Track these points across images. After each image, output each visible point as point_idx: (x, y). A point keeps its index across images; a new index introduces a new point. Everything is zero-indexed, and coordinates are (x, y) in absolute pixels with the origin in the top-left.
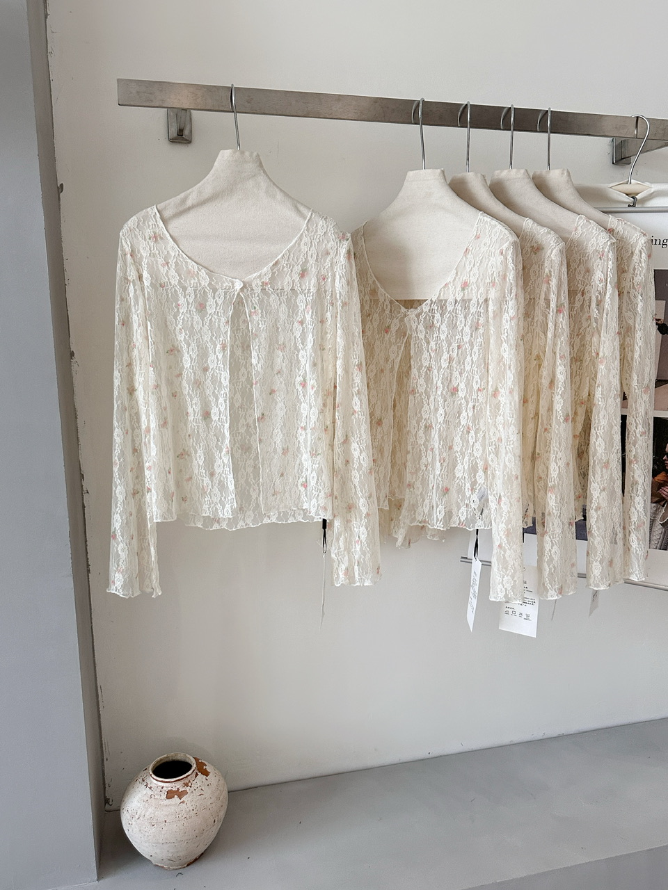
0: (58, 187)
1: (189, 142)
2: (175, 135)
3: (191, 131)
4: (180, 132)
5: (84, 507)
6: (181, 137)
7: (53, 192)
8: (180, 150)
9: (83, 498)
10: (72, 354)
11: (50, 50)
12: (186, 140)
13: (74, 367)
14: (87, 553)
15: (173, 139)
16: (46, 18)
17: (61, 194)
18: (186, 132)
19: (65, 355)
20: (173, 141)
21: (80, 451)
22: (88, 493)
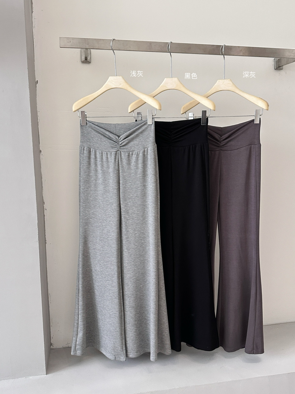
0: (36, 82)
1: (89, 63)
2: (84, 60)
3: (91, 58)
4: (86, 59)
5: (44, 216)
6: (86, 61)
7: (33, 84)
8: (86, 66)
9: (44, 212)
10: (41, 151)
11: (33, 26)
12: (89, 62)
13: (41, 157)
14: (45, 235)
15: (83, 61)
16: (32, 13)
17: (37, 85)
18: (89, 58)
19: (37, 152)
20: (83, 62)
21: (43, 192)
22: (46, 210)
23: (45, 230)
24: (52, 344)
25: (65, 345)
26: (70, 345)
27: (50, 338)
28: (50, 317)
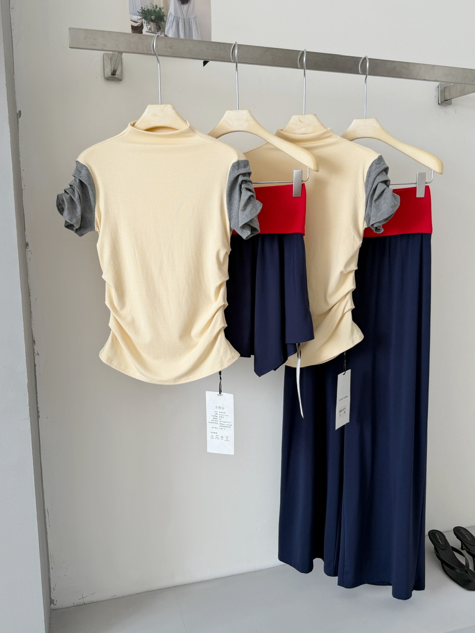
2: (110, 74)
3: (122, 72)
4: (114, 73)
5: (35, 365)
6: (114, 76)
7: (14, 116)
8: (113, 87)
9: (34, 359)
10: (27, 245)
11: (11, 6)
12: (118, 79)
13: (29, 255)
14: (37, 403)
15: (107, 77)
17: (20, 119)
18: (118, 73)
19: (23, 246)
21: (32, 322)
22: (38, 355)
23: (37, 393)
24: (54, 600)
25: (77, 600)
26: (86, 600)
27: (50, 591)
28: (48, 553)
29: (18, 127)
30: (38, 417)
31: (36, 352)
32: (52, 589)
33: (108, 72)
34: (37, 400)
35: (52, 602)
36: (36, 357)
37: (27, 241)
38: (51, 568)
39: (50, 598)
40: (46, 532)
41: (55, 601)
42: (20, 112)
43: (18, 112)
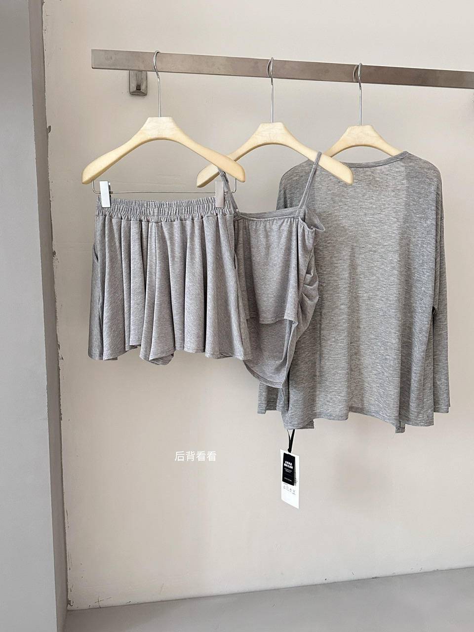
0: (47, 129)
1: (144, 94)
2: (135, 89)
3: (147, 87)
4: (138, 88)
5: (59, 369)
6: (139, 91)
7: (43, 132)
8: (138, 101)
9: (58, 363)
10: (54, 253)
11: (44, 28)
13: (55, 263)
14: (60, 405)
16: (42, 5)
17: (49, 134)
18: (143, 87)
19: (48, 255)
20: (133, 94)
21: (57, 327)
22: (62, 359)
23: (60, 396)
24: (70, 601)
25: (93, 604)
26: (102, 604)
27: (67, 592)
28: (66, 554)
29: (48, 142)
30: (61, 419)
31: (60, 356)
32: (69, 590)
33: (134, 87)
34: (60, 402)
35: (68, 602)
36: (61, 361)
37: (54, 250)
38: (68, 569)
39: (67, 599)
40: (65, 533)
41: (72, 602)
42: (50, 127)
43: (48, 127)
